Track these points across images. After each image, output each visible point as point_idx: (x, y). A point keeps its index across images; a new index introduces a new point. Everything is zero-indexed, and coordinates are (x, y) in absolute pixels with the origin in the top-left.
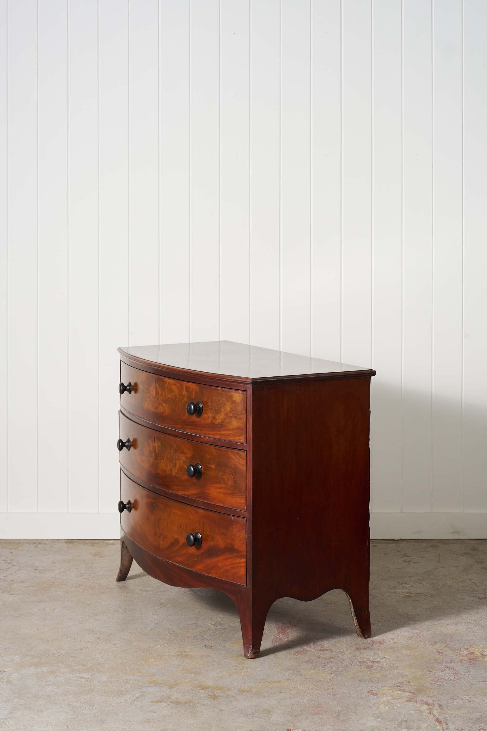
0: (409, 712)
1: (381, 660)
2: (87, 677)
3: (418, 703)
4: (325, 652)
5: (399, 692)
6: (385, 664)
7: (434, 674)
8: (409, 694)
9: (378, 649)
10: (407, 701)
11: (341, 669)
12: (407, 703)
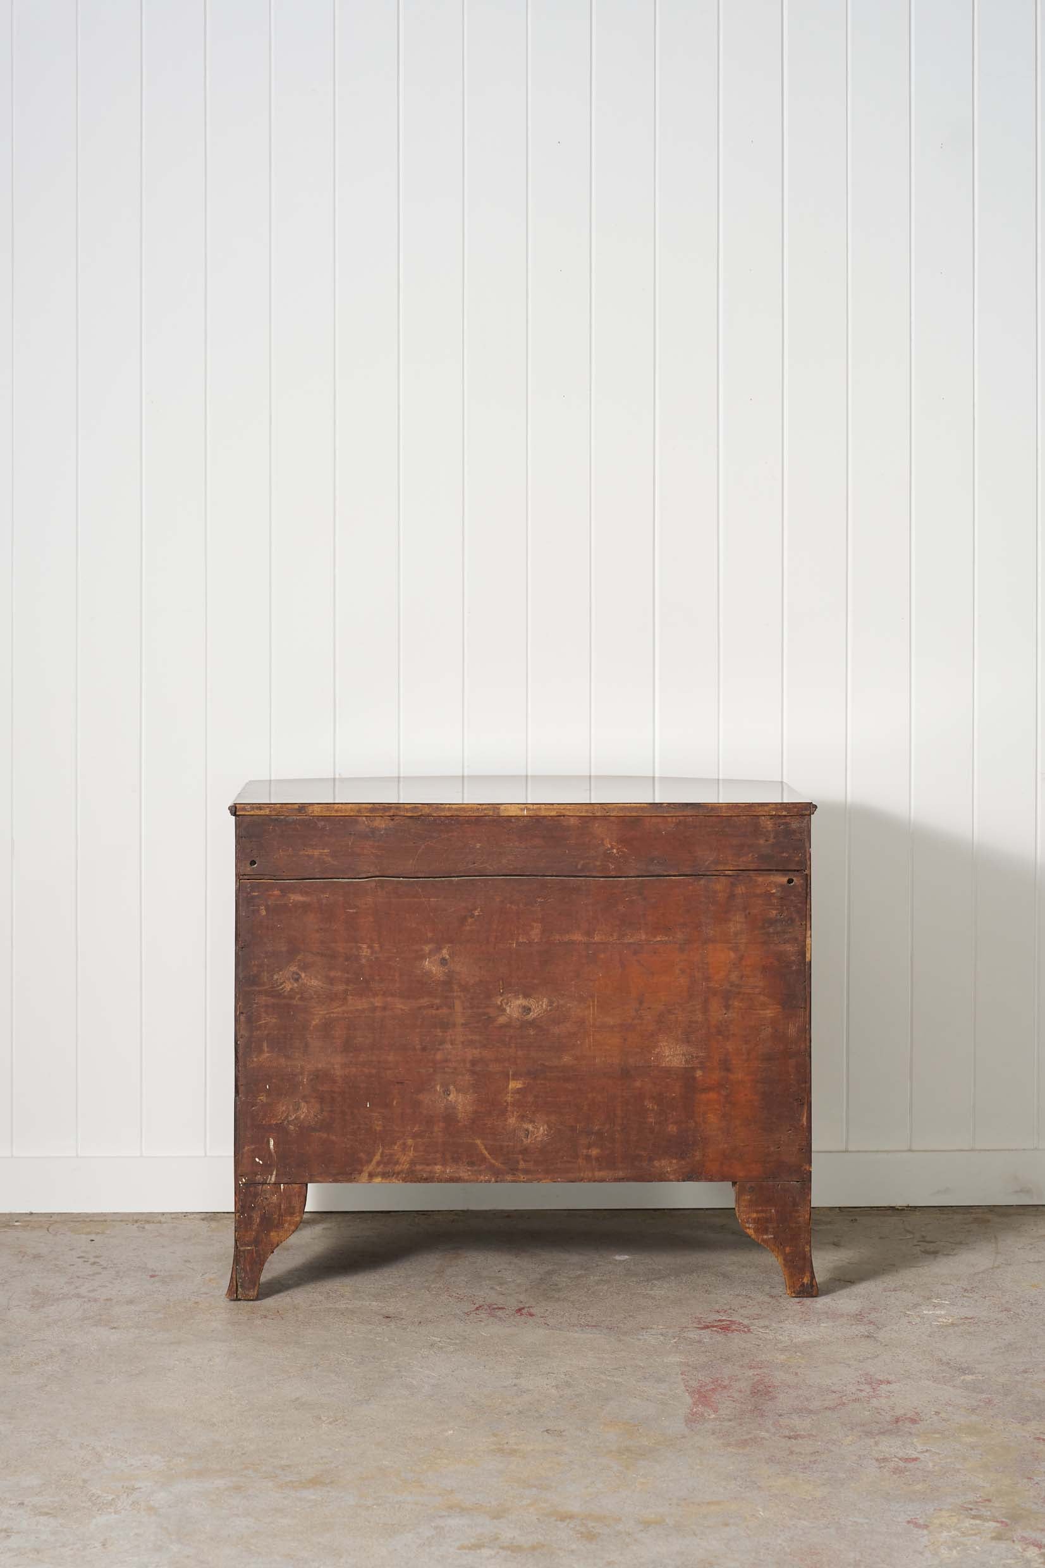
0: (1003, 1562)
1: (921, 1456)
2: (313, 1497)
3: (1016, 1542)
4: (800, 1441)
5: (972, 1521)
6: (931, 1465)
7: (1037, 1483)
8: (995, 1524)
9: (910, 1433)
10: (993, 1538)
11: (842, 1475)
12: (993, 1543)
